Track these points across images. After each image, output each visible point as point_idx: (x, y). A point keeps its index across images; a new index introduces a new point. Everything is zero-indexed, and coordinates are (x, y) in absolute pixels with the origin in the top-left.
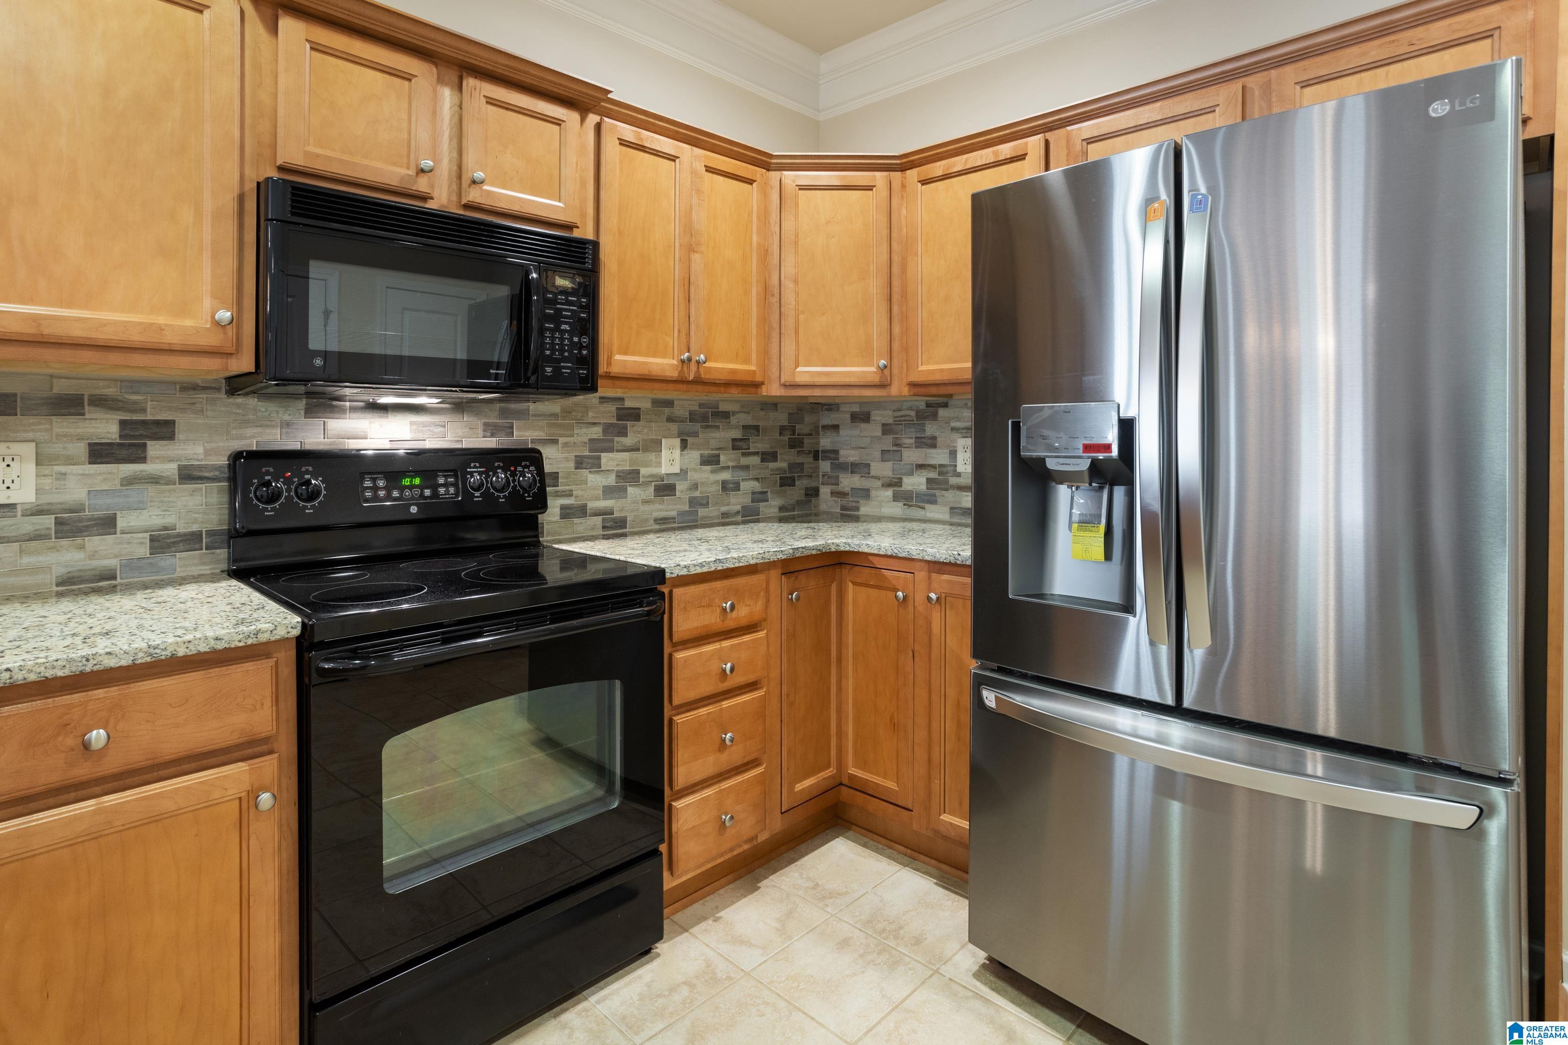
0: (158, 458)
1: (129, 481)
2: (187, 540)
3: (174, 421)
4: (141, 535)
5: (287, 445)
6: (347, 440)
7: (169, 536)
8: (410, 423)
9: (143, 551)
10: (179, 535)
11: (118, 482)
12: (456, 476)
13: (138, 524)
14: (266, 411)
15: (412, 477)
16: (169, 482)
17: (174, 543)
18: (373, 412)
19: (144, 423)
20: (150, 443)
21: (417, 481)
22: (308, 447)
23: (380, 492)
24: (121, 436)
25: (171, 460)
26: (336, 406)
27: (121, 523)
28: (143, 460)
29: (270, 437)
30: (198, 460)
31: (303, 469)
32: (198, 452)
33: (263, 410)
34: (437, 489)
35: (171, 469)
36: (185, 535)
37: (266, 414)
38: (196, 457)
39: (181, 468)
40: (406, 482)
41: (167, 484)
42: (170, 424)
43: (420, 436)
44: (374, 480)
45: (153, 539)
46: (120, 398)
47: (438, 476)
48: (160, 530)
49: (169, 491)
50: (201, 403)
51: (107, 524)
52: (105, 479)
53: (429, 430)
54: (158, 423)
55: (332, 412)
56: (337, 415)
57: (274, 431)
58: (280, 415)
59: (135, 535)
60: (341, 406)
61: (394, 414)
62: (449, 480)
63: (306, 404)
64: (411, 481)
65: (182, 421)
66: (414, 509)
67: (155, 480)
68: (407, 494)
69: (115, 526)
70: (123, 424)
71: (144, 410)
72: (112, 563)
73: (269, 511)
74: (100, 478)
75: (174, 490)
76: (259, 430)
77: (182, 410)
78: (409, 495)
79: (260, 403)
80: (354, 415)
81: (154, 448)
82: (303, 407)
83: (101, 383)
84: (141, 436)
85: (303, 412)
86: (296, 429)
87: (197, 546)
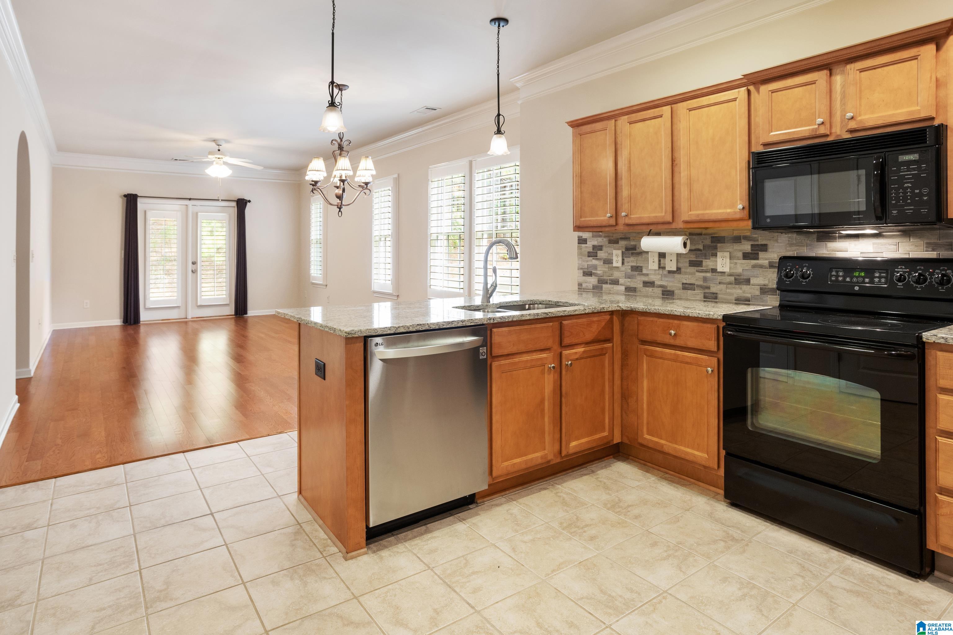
0: (762, 258)
1: (754, 266)
2: (772, 291)
3: (767, 244)
4: (757, 287)
5: (809, 254)
6: (837, 252)
7: (766, 288)
8: (873, 244)
9: (758, 293)
10: (769, 288)
11: (751, 267)
12: (887, 273)
13: (756, 282)
14: (800, 240)
15: (860, 272)
16: (766, 268)
17: (768, 291)
18: (851, 238)
19: (758, 245)
20: (760, 253)
21: (863, 274)
22: (818, 255)
23: (839, 278)
24: (752, 250)
25: (766, 259)
26: (831, 236)
27: (752, 282)
28: (757, 259)
29: (802, 251)
30: (775, 260)
31: (804, 265)
32: (775, 256)
33: (799, 239)
34: (873, 279)
35: (766, 263)
36: (771, 289)
37: (800, 241)
38: (774, 258)
39: (770, 263)
40: (857, 274)
41: (765, 268)
42: (766, 245)
43: (880, 251)
44: (837, 272)
45: (761, 289)
46: (751, 236)
47: (875, 272)
48: (763, 286)
49: (766, 271)
50: (776, 237)
51: (747, 281)
52: (747, 266)
53: (885, 247)
54: (762, 245)
55: (829, 239)
56: (832, 240)
57: (803, 248)
58: (806, 241)
59: (756, 286)
60: (834, 236)
61: (863, 239)
62: (882, 275)
63: (817, 236)
64: (859, 274)
65: (770, 243)
66: (857, 288)
67: (761, 267)
68: (855, 280)
69: (750, 282)
70: (752, 245)
71: (758, 240)
72: (749, 295)
73: (787, 282)
74: (746, 265)
75: (768, 271)
76: (798, 247)
77: (770, 240)
78: (856, 281)
79: (797, 236)
80: (840, 240)
81: (761, 255)
82: (816, 237)
83: (746, 231)
84: (757, 250)
85: (816, 240)
86: (814, 247)
87: (775, 294)
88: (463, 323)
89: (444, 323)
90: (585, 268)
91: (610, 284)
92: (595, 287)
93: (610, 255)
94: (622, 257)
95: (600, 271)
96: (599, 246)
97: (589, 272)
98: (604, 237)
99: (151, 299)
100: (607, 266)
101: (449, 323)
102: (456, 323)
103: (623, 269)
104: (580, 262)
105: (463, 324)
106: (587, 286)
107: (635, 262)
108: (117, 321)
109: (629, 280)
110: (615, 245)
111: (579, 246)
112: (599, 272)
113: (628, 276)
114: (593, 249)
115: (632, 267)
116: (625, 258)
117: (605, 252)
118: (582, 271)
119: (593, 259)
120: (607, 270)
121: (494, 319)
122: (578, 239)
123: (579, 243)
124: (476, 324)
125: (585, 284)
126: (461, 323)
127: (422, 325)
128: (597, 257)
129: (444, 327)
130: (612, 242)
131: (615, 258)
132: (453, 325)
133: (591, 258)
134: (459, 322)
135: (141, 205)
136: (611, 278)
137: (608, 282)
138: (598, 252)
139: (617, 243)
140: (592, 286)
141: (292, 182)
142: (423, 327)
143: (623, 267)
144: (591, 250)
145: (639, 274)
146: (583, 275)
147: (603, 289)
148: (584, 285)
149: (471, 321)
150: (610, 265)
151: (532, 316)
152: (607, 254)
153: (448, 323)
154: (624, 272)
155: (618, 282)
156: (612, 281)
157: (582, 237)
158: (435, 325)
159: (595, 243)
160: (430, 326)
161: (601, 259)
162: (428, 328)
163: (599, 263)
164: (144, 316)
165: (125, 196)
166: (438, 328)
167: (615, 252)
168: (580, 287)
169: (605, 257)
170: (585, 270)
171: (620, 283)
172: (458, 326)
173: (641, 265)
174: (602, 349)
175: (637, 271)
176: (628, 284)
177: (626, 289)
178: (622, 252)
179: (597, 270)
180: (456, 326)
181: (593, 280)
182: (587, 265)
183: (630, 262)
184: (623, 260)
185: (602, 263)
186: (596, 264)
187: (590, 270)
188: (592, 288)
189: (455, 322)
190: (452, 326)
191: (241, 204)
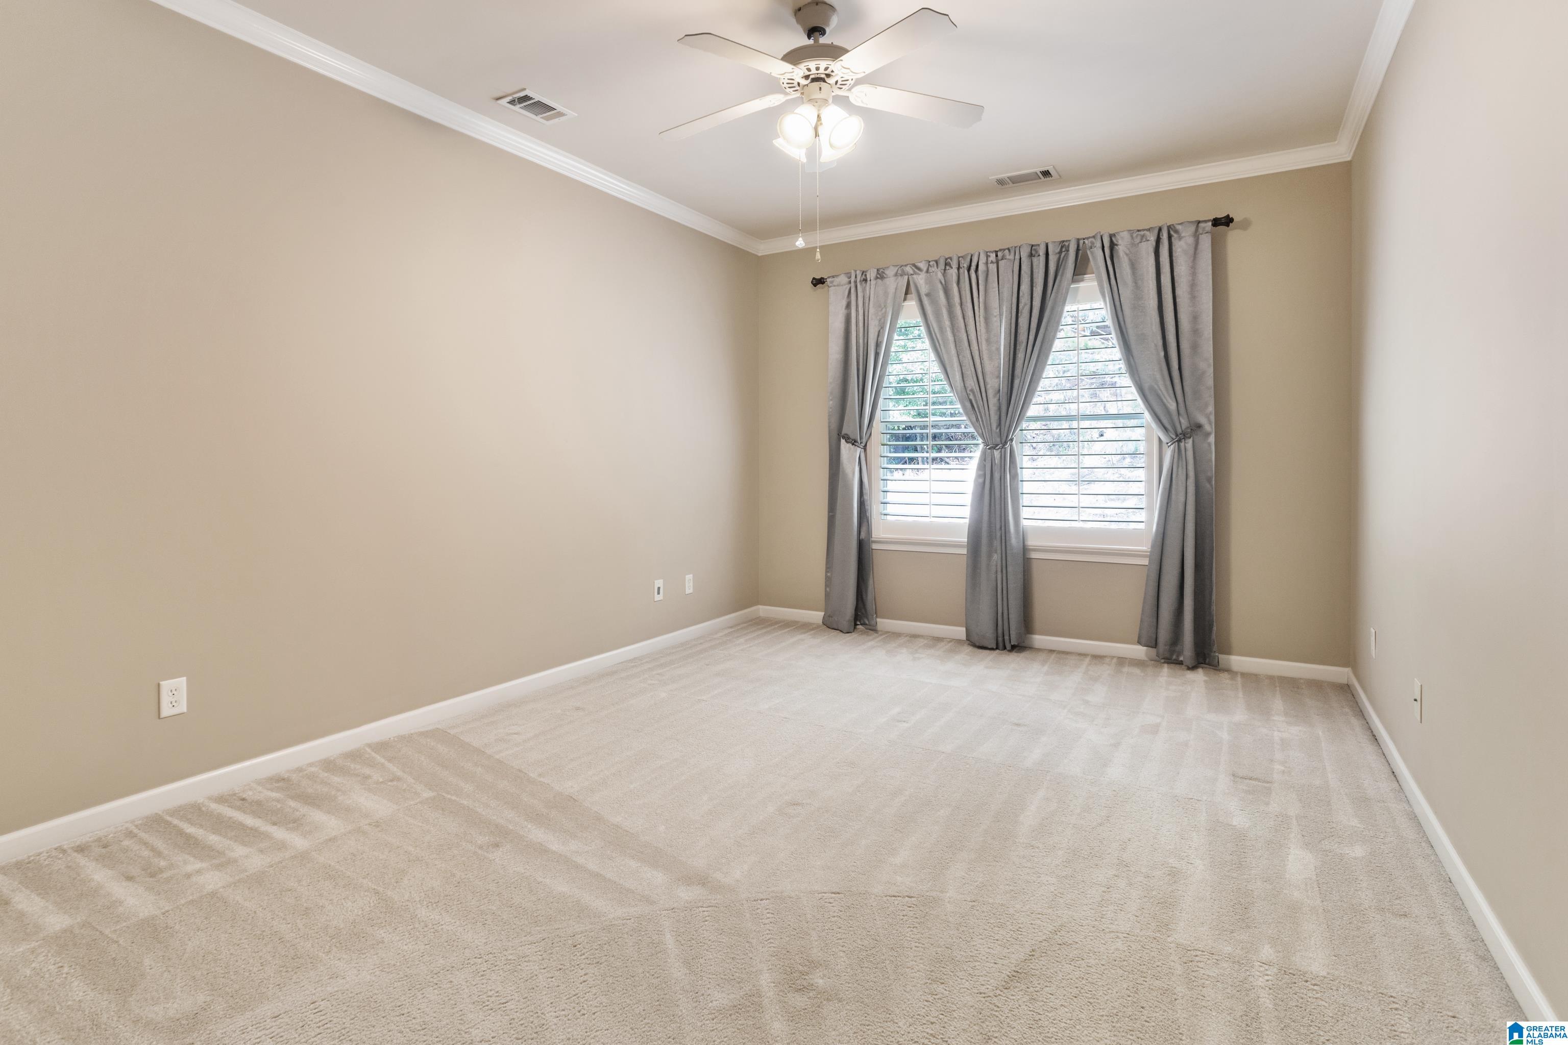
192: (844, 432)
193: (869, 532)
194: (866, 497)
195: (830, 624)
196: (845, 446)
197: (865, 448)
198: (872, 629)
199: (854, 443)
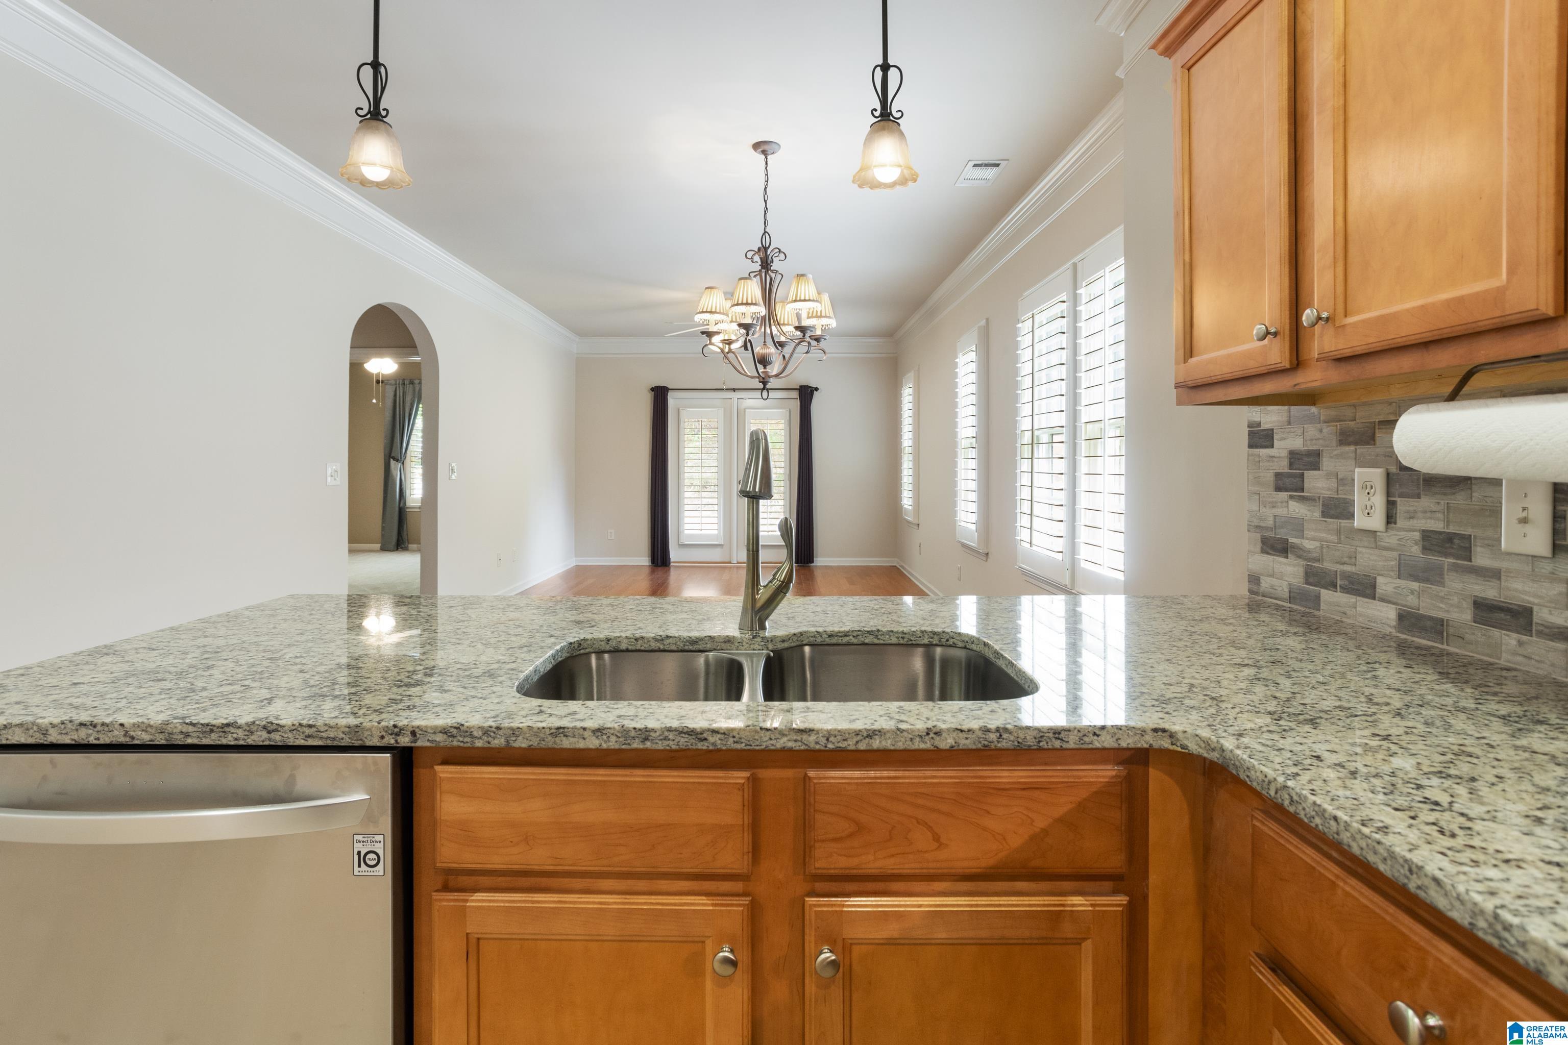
88: (272, 735)
89: (191, 729)
90: (1266, 528)
91: (1345, 590)
92: (1294, 596)
93: (1344, 485)
94: (1388, 494)
95: (1311, 540)
96: (1310, 453)
97: (1278, 539)
98: (1325, 422)
99: (686, 532)
100: (1333, 523)
101: (212, 731)
102: (240, 733)
103: (1391, 539)
104: (1255, 507)
105: (270, 739)
106: (1272, 587)
107: (1440, 516)
108: (644, 560)
109: (1415, 585)
110: (1361, 450)
111: (1252, 455)
112: (1308, 545)
113: (1406, 571)
114: (1291, 465)
115: (1426, 535)
116: (1398, 500)
117: (1328, 475)
118: (1258, 536)
119: (1291, 497)
120: (1334, 538)
121: (413, 733)
122: (1251, 433)
123: (1251, 446)
124: (329, 743)
125: (1269, 580)
126: (264, 735)
127: (99, 728)
128: (1302, 490)
129: (189, 741)
130: (1351, 439)
131: (1359, 499)
132: (230, 737)
133: (1284, 495)
134: (254, 728)
135: (672, 401)
136: (1348, 568)
137: (1339, 583)
138: (1307, 473)
139: (1368, 443)
140: (1287, 590)
141: (883, 355)
142: (101, 736)
143: (1391, 532)
144: (1283, 466)
145: (1455, 568)
146: (1264, 551)
147: (1323, 606)
148: (1266, 583)
149: (308, 731)
150: (1344, 523)
151: (613, 739)
152: (1334, 480)
153: (208, 729)
154: (1395, 554)
155: (1374, 586)
156: (1352, 583)
157: (1259, 425)
158: (153, 731)
159: (1297, 443)
160: (132, 733)
161: (1314, 500)
162: (122, 740)
163: (1309, 514)
164: (674, 554)
165: (652, 389)
166: (163, 742)
167: (1360, 474)
168: (1255, 588)
169: (1328, 494)
170: (1269, 534)
171: (1378, 591)
172: (250, 742)
173: (1468, 531)
174: (1055, 917)
175: (1446, 555)
176: (1412, 600)
177: (1401, 617)
178: (1388, 474)
179: (1303, 538)
180: (242, 743)
181: (1290, 569)
182: (1271, 519)
183: (1420, 515)
184: (1391, 505)
185: (1317, 514)
186: (1298, 516)
187: (1282, 534)
188: (1286, 596)
189: (239, 727)
190: (224, 741)
191: (806, 394)
192: (393, 455)
193: (405, 503)
194: (403, 486)
195: (384, 549)
196: (392, 462)
197: (403, 463)
198: (406, 549)
199: (397, 460)
